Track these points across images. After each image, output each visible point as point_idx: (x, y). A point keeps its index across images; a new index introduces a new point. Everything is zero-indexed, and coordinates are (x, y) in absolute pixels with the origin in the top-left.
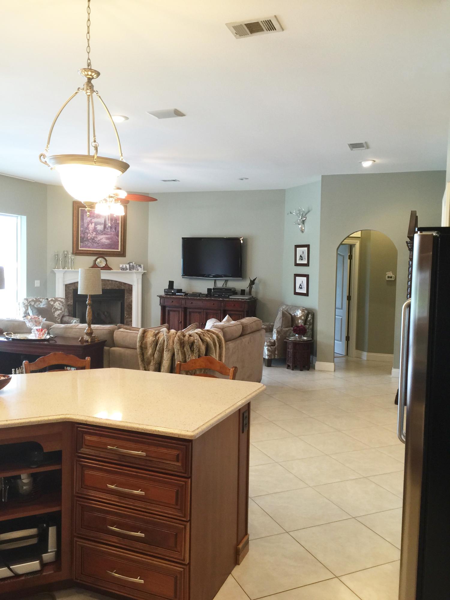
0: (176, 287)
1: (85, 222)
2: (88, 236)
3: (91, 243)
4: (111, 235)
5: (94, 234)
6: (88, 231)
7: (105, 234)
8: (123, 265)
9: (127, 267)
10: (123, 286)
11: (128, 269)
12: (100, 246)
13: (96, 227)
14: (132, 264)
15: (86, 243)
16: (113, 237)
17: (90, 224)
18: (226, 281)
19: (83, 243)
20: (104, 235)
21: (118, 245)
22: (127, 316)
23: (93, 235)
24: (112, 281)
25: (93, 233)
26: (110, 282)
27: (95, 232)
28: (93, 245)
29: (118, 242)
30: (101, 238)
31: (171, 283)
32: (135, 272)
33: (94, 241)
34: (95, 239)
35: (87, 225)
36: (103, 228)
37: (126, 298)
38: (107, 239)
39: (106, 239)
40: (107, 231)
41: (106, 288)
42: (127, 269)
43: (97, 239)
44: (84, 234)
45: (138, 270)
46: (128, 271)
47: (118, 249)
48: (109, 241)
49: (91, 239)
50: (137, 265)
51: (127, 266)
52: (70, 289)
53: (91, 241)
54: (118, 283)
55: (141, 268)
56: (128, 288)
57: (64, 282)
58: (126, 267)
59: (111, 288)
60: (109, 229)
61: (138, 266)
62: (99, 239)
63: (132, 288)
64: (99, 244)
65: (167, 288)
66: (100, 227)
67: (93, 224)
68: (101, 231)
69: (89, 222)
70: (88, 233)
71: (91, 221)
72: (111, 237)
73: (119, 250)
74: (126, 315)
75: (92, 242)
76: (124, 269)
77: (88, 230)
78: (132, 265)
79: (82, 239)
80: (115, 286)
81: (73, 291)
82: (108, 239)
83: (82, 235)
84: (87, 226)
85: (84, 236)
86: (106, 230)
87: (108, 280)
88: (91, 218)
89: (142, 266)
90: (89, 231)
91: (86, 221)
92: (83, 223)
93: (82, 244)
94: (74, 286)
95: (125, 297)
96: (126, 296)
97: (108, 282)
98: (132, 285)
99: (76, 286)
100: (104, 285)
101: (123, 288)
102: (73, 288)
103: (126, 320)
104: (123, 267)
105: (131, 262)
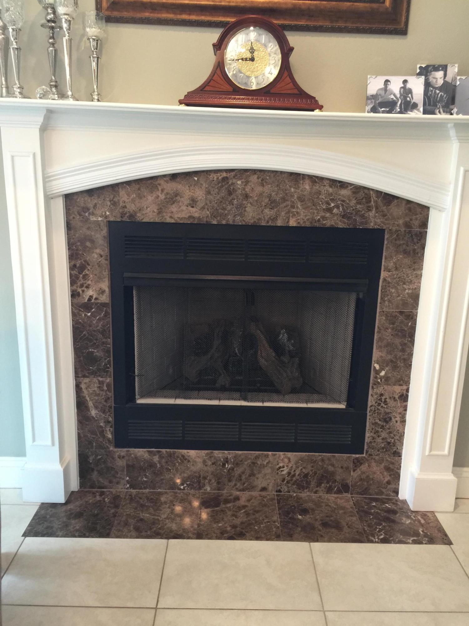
9: (410, 91)
10: (372, 214)
11: (415, 106)
14: (440, 74)
22: (383, 373)
24: (315, 179)
26: (307, 186)
32: (459, 126)
37: (385, 280)
41: (279, 223)
42: (408, 106)
46: (417, 115)
51: (409, 86)
52: (93, 218)
56: (401, 222)
57: (46, 179)
58: (406, 91)
59: (308, 224)
63: (424, 224)
74: (377, 367)
78: (440, 82)
80: (330, 210)
81: (105, 231)
87: (296, 177)
94: (114, 204)
95: (383, 274)
96: (387, 270)
97: (292, 190)
98: (428, 208)
99: (125, 207)
100: (273, 204)
101: (372, 224)
102: (106, 217)
103: (373, 388)
104: (385, 89)
105: (440, 66)
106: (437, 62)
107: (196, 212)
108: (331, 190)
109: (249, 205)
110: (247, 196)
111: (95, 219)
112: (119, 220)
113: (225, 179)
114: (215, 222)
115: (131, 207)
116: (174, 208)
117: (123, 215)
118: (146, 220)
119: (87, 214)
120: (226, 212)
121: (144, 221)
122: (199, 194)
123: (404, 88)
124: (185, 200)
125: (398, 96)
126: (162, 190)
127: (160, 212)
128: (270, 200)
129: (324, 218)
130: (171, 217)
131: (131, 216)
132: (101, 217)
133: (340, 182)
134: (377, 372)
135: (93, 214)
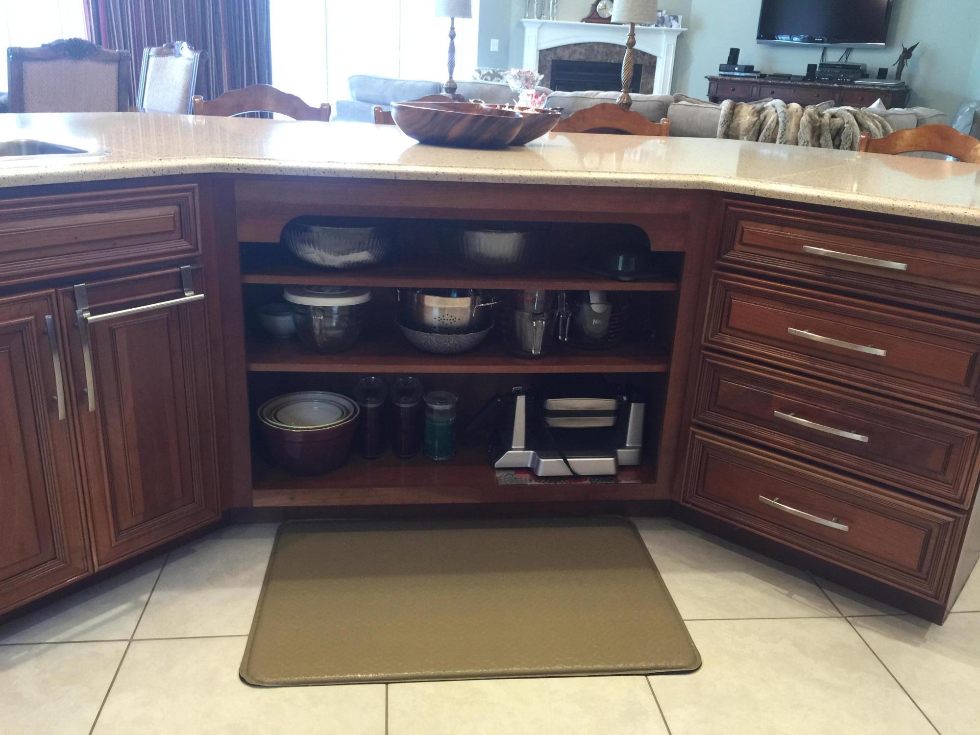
10: (639, 59)
14: (660, 13)
18: (849, 51)
31: (734, 53)
32: (665, 30)
37: (642, 83)
41: (608, 61)
45: (671, 26)
46: (653, 27)
50: (670, 16)
52: (547, 59)
55: (678, 21)
56: (648, 62)
57: (538, 44)
61: (672, 18)
63: (655, 63)
65: (725, 62)
78: (660, 16)
81: (551, 63)
89: (680, 18)
94: (555, 53)
95: (642, 81)
96: (643, 79)
98: (656, 57)
99: (558, 55)
100: (607, 55)
101: (638, 62)
102: (552, 58)
106: (660, 9)
107: (581, 57)
109: (599, 55)
110: (598, 52)
113: (592, 45)
114: (587, 61)
115: (560, 55)
116: (574, 55)
117: (557, 57)
118: (565, 59)
120: (591, 57)
122: (583, 51)
124: (578, 53)
126: (571, 48)
127: (570, 57)
128: (604, 53)
130: (573, 59)
131: (560, 58)
132: (550, 58)
135: (548, 57)
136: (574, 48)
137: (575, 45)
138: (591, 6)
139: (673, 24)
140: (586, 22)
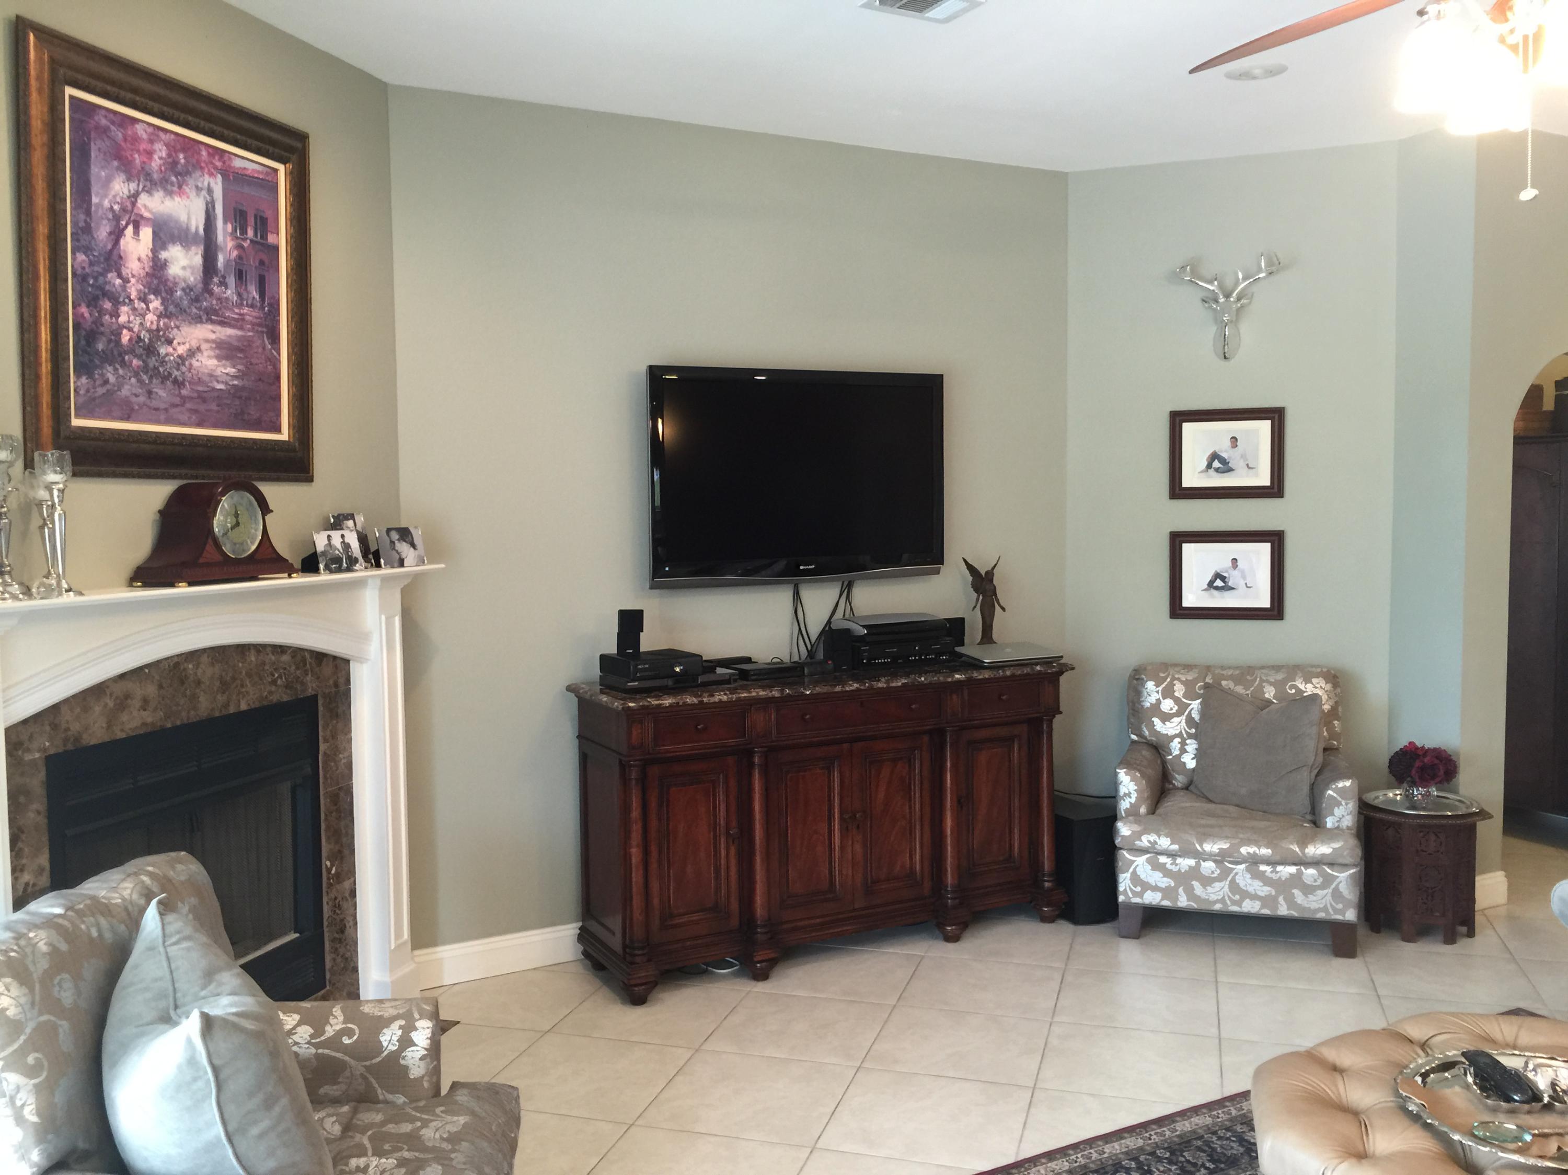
0: (649, 641)
1: (99, 205)
2: (123, 319)
3: (140, 381)
4: (241, 328)
5: (151, 306)
6: (118, 281)
7: (211, 316)
8: (329, 537)
10: (309, 678)
12: (188, 405)
13: (164, 255)
14: (353, 524)
15: (112, 379)
16: (249, 342)
17: (130, 230)
19: (90, 376)
20: (210, 327)
21: (278, 398)
22: (334, 871)
23: (150, 317)
24: (259, 648)
25: (144, 299)
27: (156, 292)
28: (150, 393)
29: (278, 378)
30: (194, 344)
31: (632, 625)
33: (152, 362)
34: (163, 351)
35: (110, 233)
36: (199, 274)
37: (325, 753)
38: (226, 351)
39: (219, 358)
40: (219, 299)
41: (232, 710)
42: (351, 561)
43: (170, 350)
44: (93, 302)
46: (358, 570)
47: (278, 430)
48: (232, 371)
49: (139, 351)
51: (347, 540)
52: (28, 757)
53: (135, 362)
54: (286, 658)
56: (330, 681)
58: (347, 546)
59: (257, 705)
60: (231, 280)
61: (395, 536)
62: (181, 350)
63: (348, 680)
64: (184, 392)
66: (184, 262)
67: (146, 233)
68: (188, 289)
69: (124, 210)
70: (116, 303)
71: (134, 204)
72: (239, 339)
73: (284, 436)
74: (328, 863)
75: (146, 369)
76: (338, 560)
77: (120, 276)
79: (87, 336)
80: (274, 682)
81: (42, 775)
82: (227, 357)
83: (84, 310)
84: (109, 247)
85: (98, 322)
86: (216, 289)
87: (242, 649)
88: (133, 186)
90: (126, 281)
91: (106, 203)
92: (88, 213)
93: (84, 380)
94: (55, 726)
96: (326, 741)
97: (240, 665)
98: (347, 662)
99: (67, 729)
100: (225, 686)
101: (310, 690)
102: (45, 750)
103: (328, 893)
104: (330, 544)
105: (348, 515)
106: (346, 511)
107: (148, 717)
108: (273, 658)
109: (202, 693)
110: (199, 683)
111: (31, 757)
112: (60, 751)
113: (177, 665)
114: (169, 725)
115: (75, 727)
116: (124, 717)
117: (66, 740)
118: (93, 742)
119: (20, 753)
120: (180, 708)
121: (92, 743)
122: (152, 690)
123: (343, 542)
124: (136, 703)
125: (342, 551)
126: (111, 695)
127: (109, 726)
128: (221, 682)
129: (270, 693)
130: (122, 730)
131: (77, 739)
132: (39, 751)
133: (281, 646)
134: (329, 870)
135: (28, 750)
136: (118, 689)
137: (122, 676)
138: (157, 516)
139: (403, 556)
140: (191, 584)
